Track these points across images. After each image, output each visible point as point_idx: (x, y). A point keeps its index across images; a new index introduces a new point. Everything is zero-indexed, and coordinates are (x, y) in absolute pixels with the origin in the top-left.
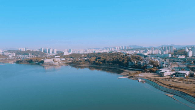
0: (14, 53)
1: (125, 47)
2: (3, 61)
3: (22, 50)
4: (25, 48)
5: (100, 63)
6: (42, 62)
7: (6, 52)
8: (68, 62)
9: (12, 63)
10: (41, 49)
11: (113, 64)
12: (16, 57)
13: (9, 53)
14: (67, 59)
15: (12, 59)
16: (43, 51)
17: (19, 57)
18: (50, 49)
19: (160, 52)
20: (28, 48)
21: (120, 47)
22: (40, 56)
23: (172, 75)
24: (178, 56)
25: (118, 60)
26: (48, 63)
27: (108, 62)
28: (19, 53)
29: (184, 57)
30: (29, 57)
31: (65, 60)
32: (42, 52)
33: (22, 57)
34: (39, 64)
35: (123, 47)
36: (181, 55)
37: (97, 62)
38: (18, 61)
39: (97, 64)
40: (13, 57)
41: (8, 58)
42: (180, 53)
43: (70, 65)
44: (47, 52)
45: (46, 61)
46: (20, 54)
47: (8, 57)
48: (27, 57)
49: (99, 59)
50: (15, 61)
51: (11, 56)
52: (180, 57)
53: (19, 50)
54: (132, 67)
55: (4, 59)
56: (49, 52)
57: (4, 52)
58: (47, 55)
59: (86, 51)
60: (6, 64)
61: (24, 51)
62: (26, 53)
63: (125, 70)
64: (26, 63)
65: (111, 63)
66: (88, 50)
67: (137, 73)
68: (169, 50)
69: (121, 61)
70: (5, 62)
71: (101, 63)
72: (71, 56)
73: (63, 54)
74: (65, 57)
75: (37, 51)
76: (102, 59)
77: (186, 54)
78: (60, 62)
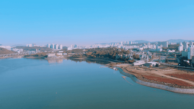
0: (22, 49)
1: (130, 42)
2: (12, 56)
3: (30, 46)
4: (33, 44)
6: (46, 56)
7: (14, 48)
8: (69, 56)
9: (20, 57)
10: (48, 45)
11: (105, 58)
12: (24, 53)
13: (18, 49)
14: (69, 54)
15: (20, 55)
17: (27, 52)
18: (56, 45)
20: (35, 44)
21: (125, 42)
22: (46, 51)
23: (142, 65)
24: (168, 51)
25: (109, 54)
26: (51, 57)
27: (101, 56)
28: (26, 49)
29: (174, 51)
30: (36, 53)
31: (67, 54)
32: (48, 48)
33: (29, 52)
34: (43, 58)
35: (128, 42)
37: (92, 56)
38: (25, 56)
39: (92, 57)
40: (21, 53)
41: (16, 54)
43: (70, 59)
44: (54, 47)
45: (50, 55)
46: (28, 50)
47: (17, 52)
48: (34, 53)
49: (94, 54)
50: (23, 56)
51: (19, 52)
52: (170, 51)
53: (27, 46)
54: (118, 60)
55: (13, 54)
56: (55, 48)
57: (13, 48)
58: (53, 50)
59: (91, 46)
60: (15, 58)
61: (31, 47)
62: (33, 49)
63: (112, 62)
64: (33, 57)
65: (103, 57)
66: (93, 45)
67: (117, 64)
69: (111, 55)
70: (14, 57)
71: (95, 56)
72: (73, 51)
73: (67, 49)
74: (67, 52)
75: (43, 47)
76: (97, 54)
78: (62, 56)
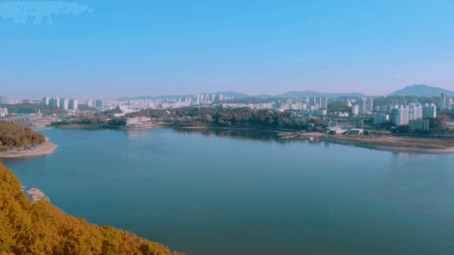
0: (6, 110)
5: (228, 123)
10: (44, 99)
16: (47, 103)
19: (305, 107)
23: (345, 133)
24: (338, 114)
29: (347, 115)
36: (343, 112)
37: (222, 122)
42: (340, 109)
44: (59, 105)
52: (341, 115)
54: (284, 128)
56: (62, 106)
68: (319, 103)
71: (230, 123)
77: (350, 110)
